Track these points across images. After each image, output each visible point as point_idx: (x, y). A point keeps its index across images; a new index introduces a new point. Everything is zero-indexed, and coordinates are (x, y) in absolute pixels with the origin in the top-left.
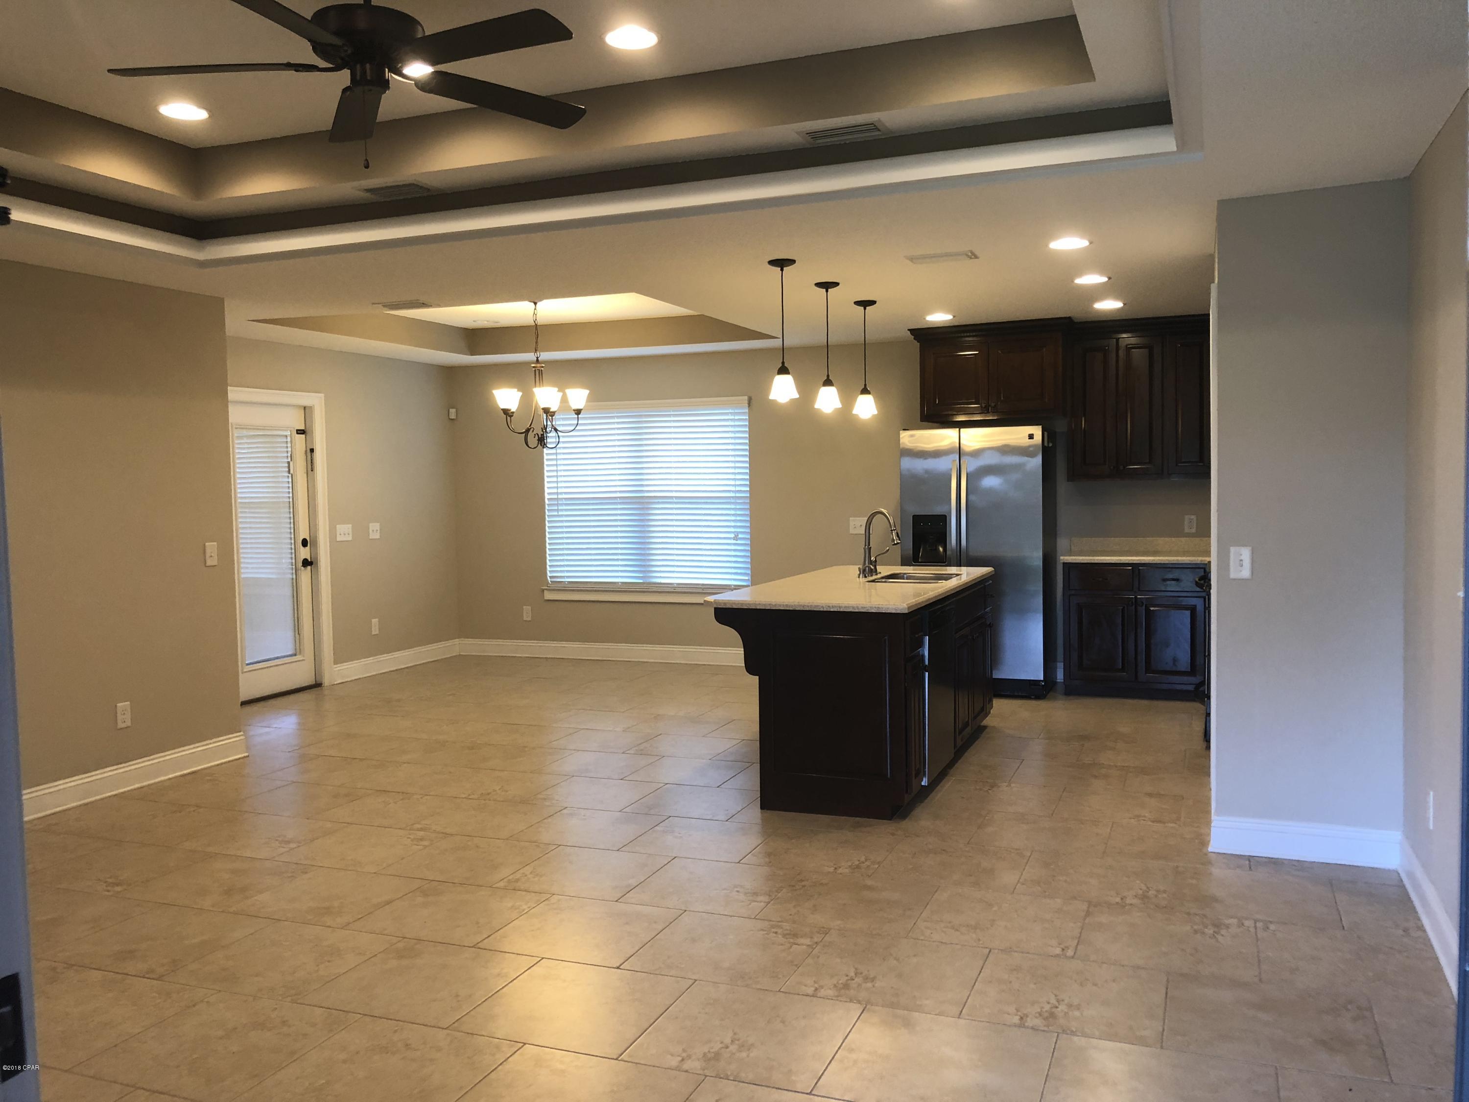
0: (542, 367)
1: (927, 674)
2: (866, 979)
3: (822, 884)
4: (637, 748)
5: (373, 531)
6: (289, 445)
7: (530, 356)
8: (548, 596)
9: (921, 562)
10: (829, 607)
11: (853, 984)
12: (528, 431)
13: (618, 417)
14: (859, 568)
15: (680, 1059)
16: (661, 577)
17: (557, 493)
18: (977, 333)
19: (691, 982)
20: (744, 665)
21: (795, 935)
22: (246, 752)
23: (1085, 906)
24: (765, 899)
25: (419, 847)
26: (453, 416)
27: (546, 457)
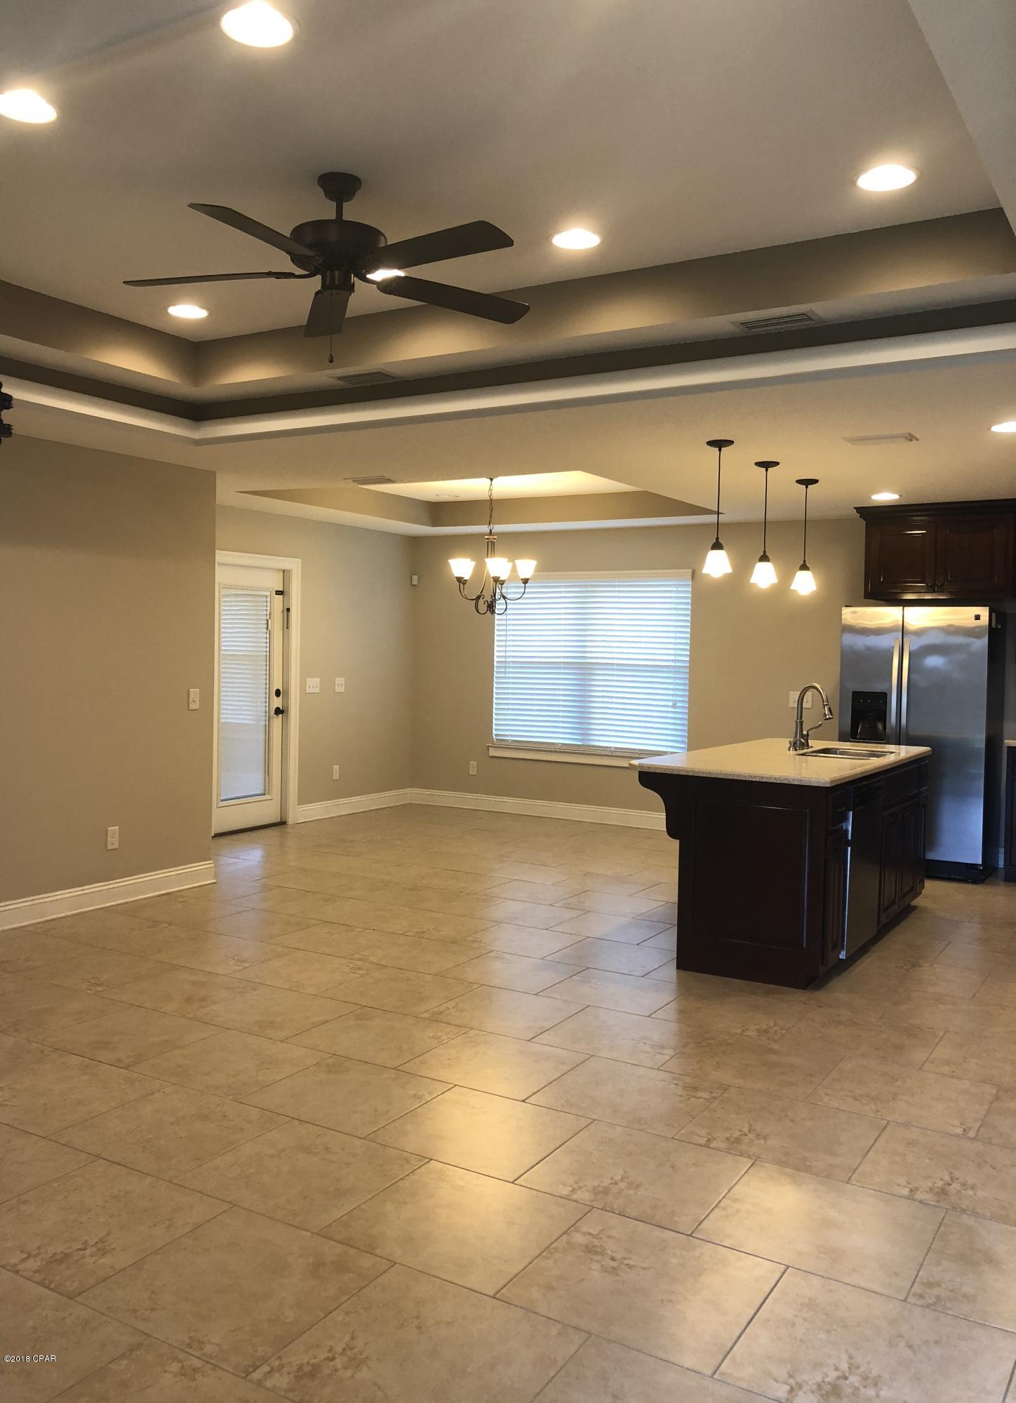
0: (495, 539)
1: (849, 848)
2: (758, 1136)
3: (728, 1044)
4: (564, 902)
5: (338, 685)
6: (268, 604)
7: (484, 529)
8: (493, 752)
9: (857, 739)
10: (751, 776)
11: (746, 1140)
12: (478, 597)
13: (565, 586)
14: (790, 741)
15: (570, 1189)
16: (599, 740)
17: (506, 657)
18: (928, 513)
19: (590, 1121)
20: (665, 829)
21: (695, 1089)
22: (215, 879)
23: (994, 1091)
24: (671, 1052)
25: (357, 975)
26: (415, 582)
27: (496, 622)
